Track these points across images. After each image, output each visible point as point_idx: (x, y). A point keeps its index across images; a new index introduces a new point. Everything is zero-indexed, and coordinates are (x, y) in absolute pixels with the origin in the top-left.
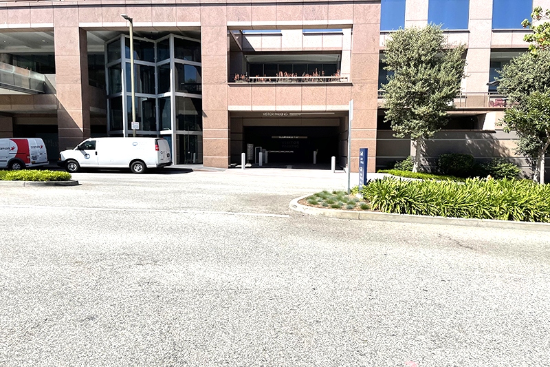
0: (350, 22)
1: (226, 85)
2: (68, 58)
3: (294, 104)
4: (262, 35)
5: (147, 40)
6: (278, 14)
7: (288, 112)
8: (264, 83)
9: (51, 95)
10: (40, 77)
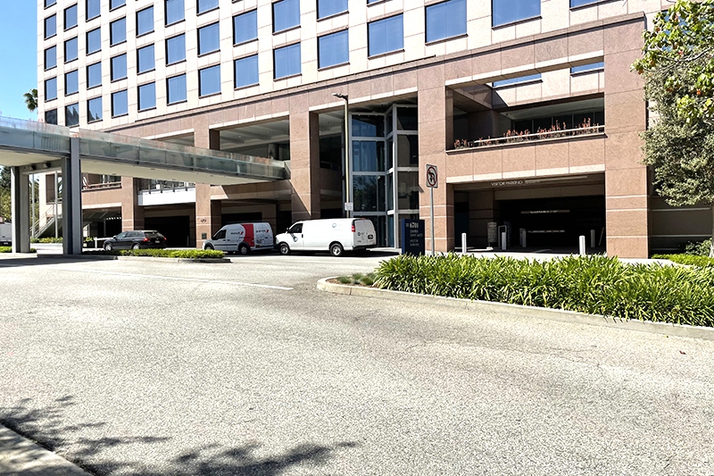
0: (600, 53)
1: (444, 154)
2: (300, 144)
3: (525, 168)
4: (516, 86)
5: (376, 114)
6: (504, 62)
7: (523, 180)
8: (488, 146)
9: (287, 181)
10: (280, 164)
